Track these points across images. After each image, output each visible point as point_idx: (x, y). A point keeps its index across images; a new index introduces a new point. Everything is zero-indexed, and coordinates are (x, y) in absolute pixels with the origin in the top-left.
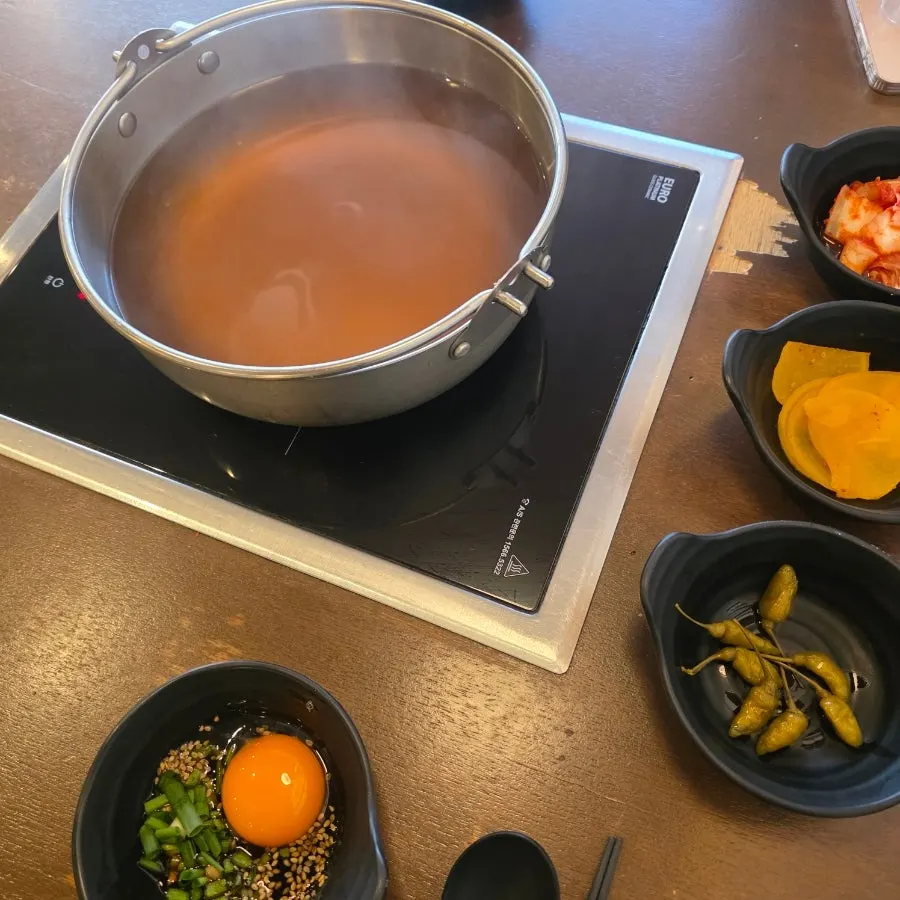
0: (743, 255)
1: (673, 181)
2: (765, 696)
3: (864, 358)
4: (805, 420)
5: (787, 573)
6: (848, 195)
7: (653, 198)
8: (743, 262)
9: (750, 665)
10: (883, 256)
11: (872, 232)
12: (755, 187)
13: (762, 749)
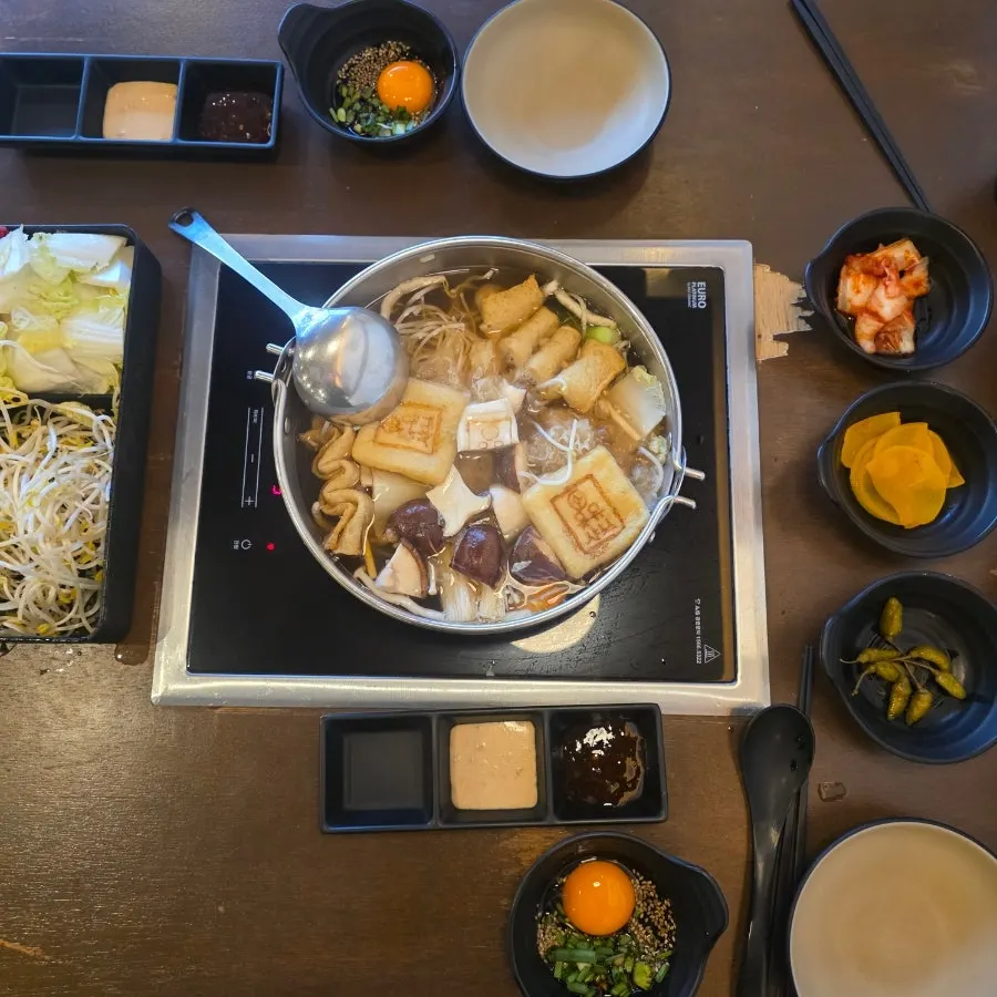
0: (779, 338)
1: (704, 284)
2: (902, 689)
3: (895, 416)
4: (868, 477)
5: (894, 602)
6: (848, 274)
7: (694, 306)
8: (781, 344)
9: (887, 671)
10: (887, 324)
11: (874, 306)
12: (767, 269)
13: (910, 722)
